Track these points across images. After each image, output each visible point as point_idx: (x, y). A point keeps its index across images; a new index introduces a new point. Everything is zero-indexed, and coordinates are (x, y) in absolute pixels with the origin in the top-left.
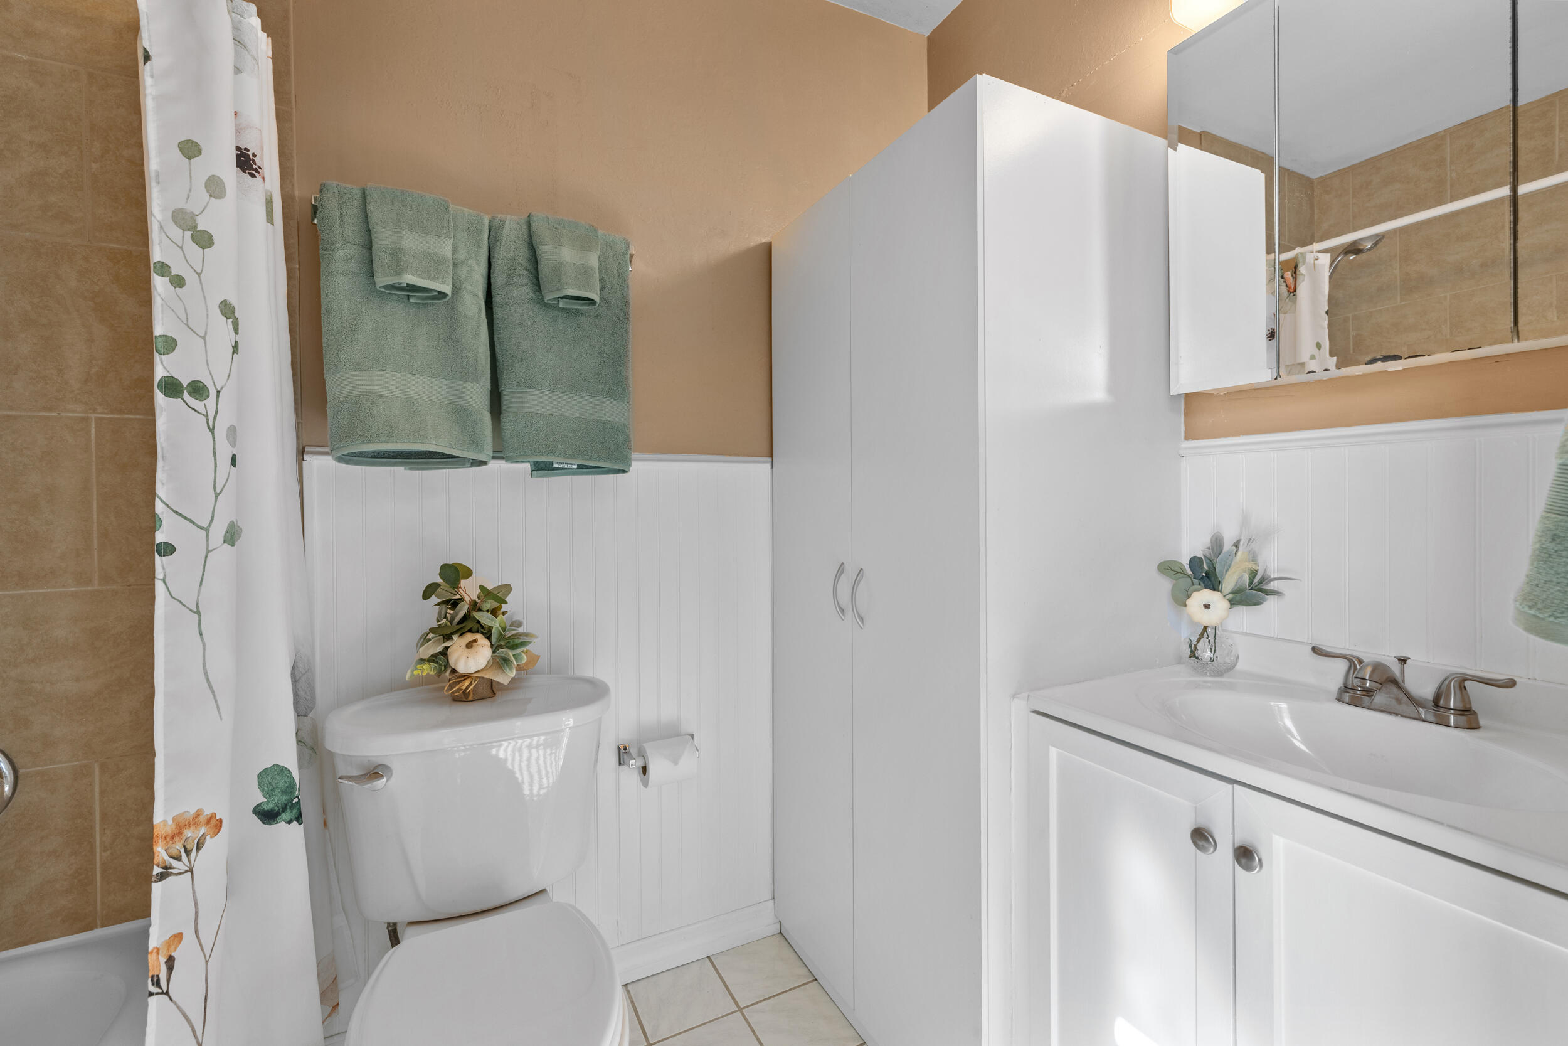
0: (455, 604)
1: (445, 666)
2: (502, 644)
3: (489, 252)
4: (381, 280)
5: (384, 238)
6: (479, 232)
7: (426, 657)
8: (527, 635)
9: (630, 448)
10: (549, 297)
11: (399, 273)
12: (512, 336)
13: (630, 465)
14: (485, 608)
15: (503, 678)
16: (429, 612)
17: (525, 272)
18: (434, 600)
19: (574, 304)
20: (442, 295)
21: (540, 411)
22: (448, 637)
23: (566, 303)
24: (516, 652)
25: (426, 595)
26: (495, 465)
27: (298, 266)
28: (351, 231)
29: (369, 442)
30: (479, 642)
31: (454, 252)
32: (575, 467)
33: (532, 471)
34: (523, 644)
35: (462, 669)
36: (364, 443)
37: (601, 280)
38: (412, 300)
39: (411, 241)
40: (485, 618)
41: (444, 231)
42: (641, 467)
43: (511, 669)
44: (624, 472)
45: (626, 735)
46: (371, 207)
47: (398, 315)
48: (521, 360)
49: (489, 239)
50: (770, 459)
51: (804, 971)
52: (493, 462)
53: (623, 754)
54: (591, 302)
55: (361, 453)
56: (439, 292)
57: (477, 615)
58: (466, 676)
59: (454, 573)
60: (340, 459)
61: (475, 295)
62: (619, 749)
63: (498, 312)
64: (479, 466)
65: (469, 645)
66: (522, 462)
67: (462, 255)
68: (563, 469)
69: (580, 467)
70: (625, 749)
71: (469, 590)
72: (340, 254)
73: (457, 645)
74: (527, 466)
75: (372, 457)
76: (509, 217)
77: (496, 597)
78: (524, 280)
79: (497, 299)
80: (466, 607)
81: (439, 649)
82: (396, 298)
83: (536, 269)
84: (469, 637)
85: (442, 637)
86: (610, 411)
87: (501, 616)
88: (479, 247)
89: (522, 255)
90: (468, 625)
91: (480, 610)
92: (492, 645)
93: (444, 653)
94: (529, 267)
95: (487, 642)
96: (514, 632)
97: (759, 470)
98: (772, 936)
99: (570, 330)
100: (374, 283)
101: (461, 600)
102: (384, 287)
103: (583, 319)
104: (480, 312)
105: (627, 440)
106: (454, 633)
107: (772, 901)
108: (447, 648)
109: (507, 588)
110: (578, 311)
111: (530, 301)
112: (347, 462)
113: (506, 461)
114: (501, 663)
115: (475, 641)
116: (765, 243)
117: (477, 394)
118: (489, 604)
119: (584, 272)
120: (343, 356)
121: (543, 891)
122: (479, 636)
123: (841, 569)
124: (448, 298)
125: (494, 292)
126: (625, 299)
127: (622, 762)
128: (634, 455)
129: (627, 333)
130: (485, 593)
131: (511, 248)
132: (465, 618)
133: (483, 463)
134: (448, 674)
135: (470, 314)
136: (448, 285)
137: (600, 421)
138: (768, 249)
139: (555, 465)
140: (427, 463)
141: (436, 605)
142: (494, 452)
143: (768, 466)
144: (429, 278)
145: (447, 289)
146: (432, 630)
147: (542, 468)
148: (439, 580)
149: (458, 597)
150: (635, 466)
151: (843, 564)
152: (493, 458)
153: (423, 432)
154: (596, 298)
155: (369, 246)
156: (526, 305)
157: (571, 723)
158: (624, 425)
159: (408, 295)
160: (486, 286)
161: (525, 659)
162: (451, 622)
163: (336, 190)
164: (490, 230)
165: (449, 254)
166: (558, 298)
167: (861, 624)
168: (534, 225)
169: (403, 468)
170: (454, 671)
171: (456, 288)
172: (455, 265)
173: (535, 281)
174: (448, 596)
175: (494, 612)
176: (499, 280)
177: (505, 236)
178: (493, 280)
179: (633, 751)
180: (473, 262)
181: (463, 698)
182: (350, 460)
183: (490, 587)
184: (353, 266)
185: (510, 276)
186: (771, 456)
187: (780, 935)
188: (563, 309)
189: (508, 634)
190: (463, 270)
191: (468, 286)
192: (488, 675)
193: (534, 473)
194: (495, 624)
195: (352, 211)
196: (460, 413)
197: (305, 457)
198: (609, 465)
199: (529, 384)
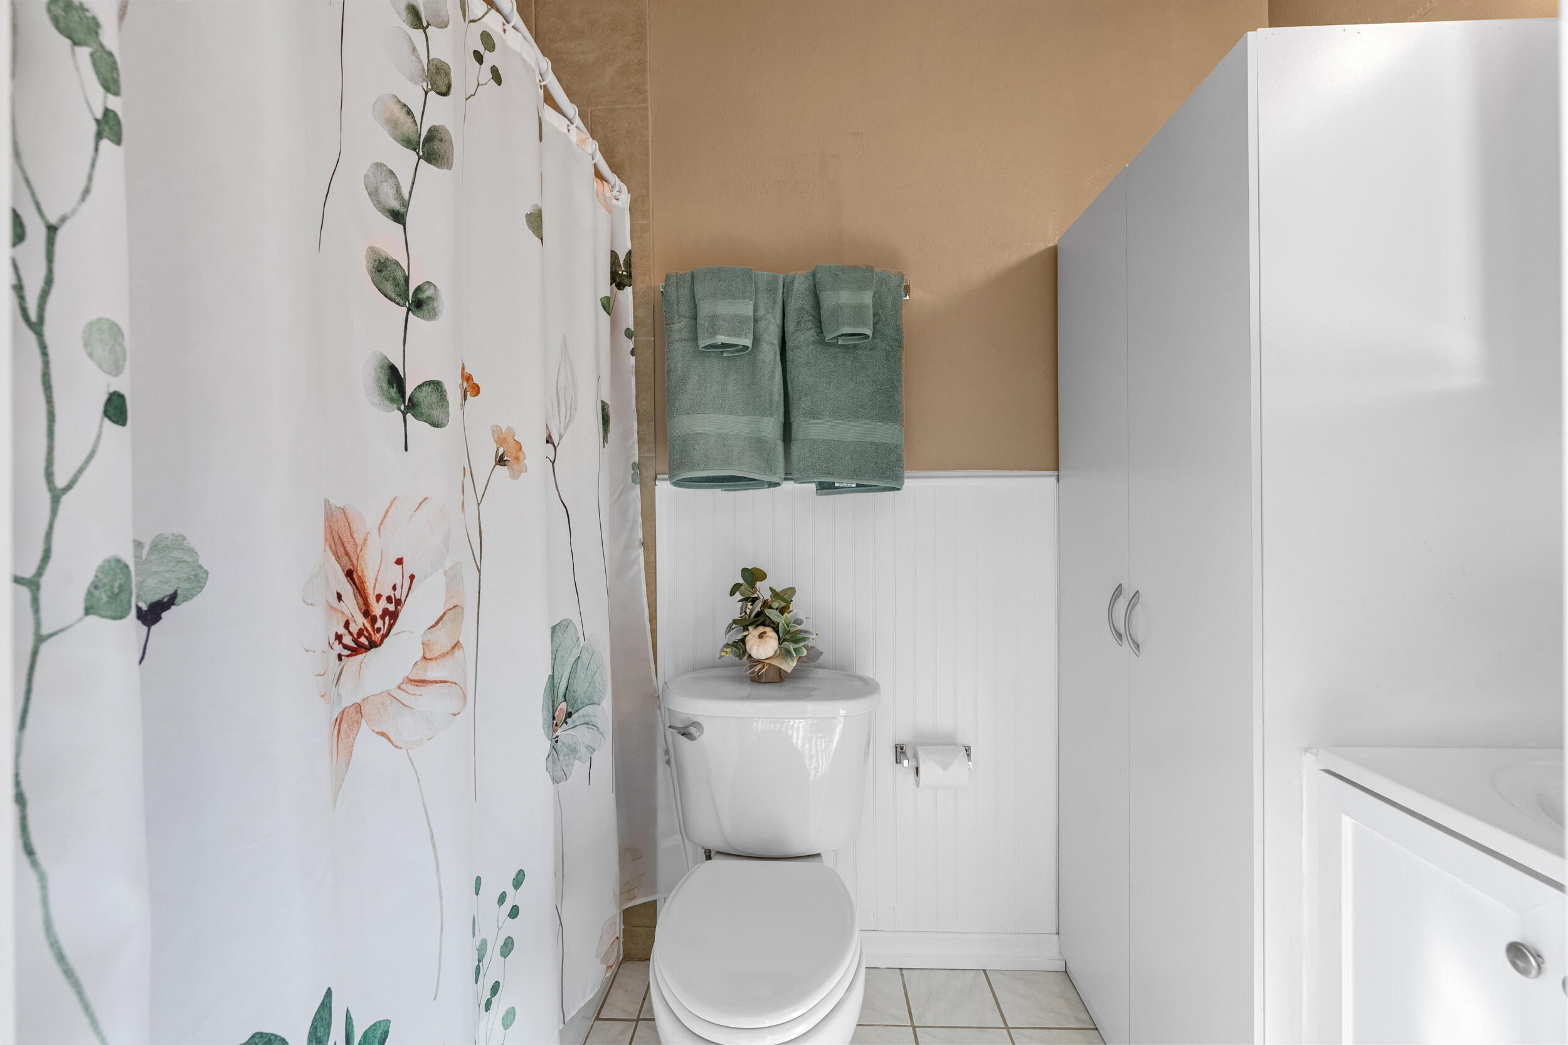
0: (754, 600)
1: (743, 651)
2: (788, 638)
3: (784, 305)
4: (703, 343)
5: (705, 308)
6: (775, 289)
7: (730, 643)
8: (806, 632)
9: (902, 467)
10: (828, 337)
11: (714, 334)
12: (801, 376)
13: (902, 483)
14: (775, 607)
15: (789, 666)
16: (733, 608)
17: (810, 318)
18: (738, 596)
19: (852, 340)
20: (745, 348)
21: (822, 438)
22: (746, 628)
23: (845, 340)
24: (796, 646)
25: (732, 593)
26: (788, 486)
27: (653, 339)
28: (684, 308)
29: (693, 470)
30: (768, 634)
31: (755, 311)
32: (854, 485)
33: (817, 490)
34: (804, 639)
35: (755, 655)
36: (689, 471)
37: (875, 315)
38: (724, 355)
39: (725, 308)
40: (773, 614)
41: (747, 295)
42: (914, 485)
43: (792, 660)
44: (898, 489)
45: (903, 738)
46: (697, 287)
47: (714, 367)
48: (807, 394)
49: (783, 294)
50: (1055, 473)
51: (1085, 1017)
52: (785, 482)
53: (900, 752)
54: (865, 336)
55: (691, 478)
56: (744, 346)
57: (767, 612)
58: (759, 661)
59: (753, 576)
60: (676, 484)
61: (772, 344)
62: (896, 748)
63: (790, 355)
64: (775, 486)
65: (761, 636)
66: (809, 482)
67: (762, 312)
68: (843, 487)
69: (858, 485)
70: (902, 749)
71: (763, 590)
72: (677, 326)
73: (753, 633)
74: (813, 486)
75: (697, 482)
76: (799, 272)
77: (784, 598)
78: (810, 325)
79: (789, 344)
80: (761, 604)
81: (739, 637)
82: (713, 355)
83: (819, 314)
84: (761, 629)
85: (742, 627)
86: (884, 433)
87: (786, 614)
88: (775, 303)
89: (808, 305)
90: (760, 620)
91: (771, 607)
92: (779, 639)
93: (743, 640)
94: (814, 313)
95: (774, 635)
96: (798, 629)
97: (1043, 485)
98: (1056, 972)
99: (848, 363)
100: (698, 346)
101: (757, 598)
102: (704, 347)
103: (860, 352)
104: (775, 358)
105: (899, 459)
106: (750, 624)
107: (1056, 936)
108: (746, 636)
109: (792, 591)
110: (855, 345)
111: (814, 343)
112: (680, 486)
113: (795, 482)
114: (785, 654)
115: (765, 633)
116: (1050, 247)
117: (771, 427)
118: (776, 605)
119: (858, 312)
120: (677, 405)
121: (818, 855)
122: (768, 629)
123: (1119, 590)
124: (750, 350)
125: (787, 338)
126: (899, 330)
127: (898, 761)
128: (907, 473)
129: (900, 359)
130: (775, 595)
131: (799, 301)
132: (759, 614)
133: (777, 484)
134: (745, 658)
135: (767, 360)
136: (749, 339)
137: (874, 443)
138: (1053, 254)
139: (837, 485)
140: (736, 486)
141: (739, 601)
142: (785, 474)
143: (1054, 479)
144: (736, 335)
145: (748, 342)
146: (735, 622)
147: (825, 487)
148: (741, 581)
149: (755, 595)
150: (908, 483)
151: (1120, 584)
152: (786, 479)
153: (730, 461)
154: (869, 332)
155: (695, 317)
156: (811, 347)
157: (842, 712)
158: (897, 446)
159: (722, 352)
160: (781, 334)
161: (805, 653)
162: (749, 617)
163: (675, 278)
164: (784, 287)
165: (751, 313)
166: (838, 336)
167: (1137, 653)
168: (818, 276)
169: (720, 490)
170: (750, 656)
171: (756, 340)
172: (756, 321)
173: (818, 324)
174: (749, 594)
175: (782, 611)
176: (791, 327)
177: (795, 290)
178: (786, 329)
179: (909, 753)
180: (770, 316)
181: (756, 679)
182: (683, 484)
183: (778, 590)
184: (685, 335)
185: (798, 323)
186: (1057, 469)
187: (1063, 976)
188: (842, 346)
189: (793, 630)
190: (762, 325)
191: (766, 337)
192: (775, 663)
193: (819, 491)
194: (781, 620)
195: (685, 291)
196: (758, 444)
197: (657, 482)
198: (881, 484)
199: (813, 414)
